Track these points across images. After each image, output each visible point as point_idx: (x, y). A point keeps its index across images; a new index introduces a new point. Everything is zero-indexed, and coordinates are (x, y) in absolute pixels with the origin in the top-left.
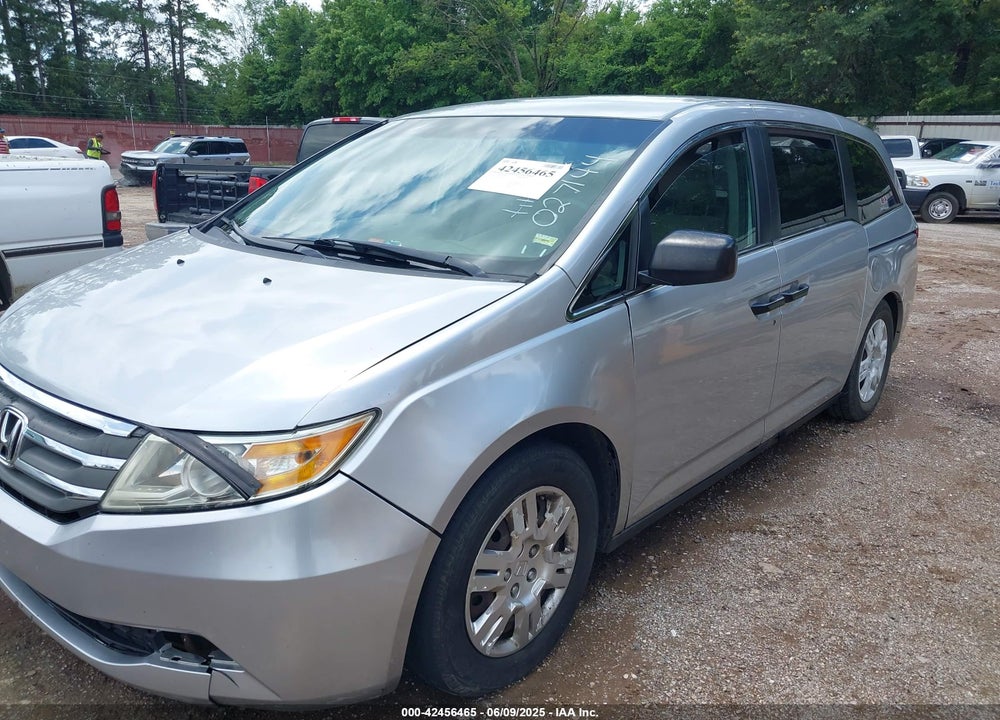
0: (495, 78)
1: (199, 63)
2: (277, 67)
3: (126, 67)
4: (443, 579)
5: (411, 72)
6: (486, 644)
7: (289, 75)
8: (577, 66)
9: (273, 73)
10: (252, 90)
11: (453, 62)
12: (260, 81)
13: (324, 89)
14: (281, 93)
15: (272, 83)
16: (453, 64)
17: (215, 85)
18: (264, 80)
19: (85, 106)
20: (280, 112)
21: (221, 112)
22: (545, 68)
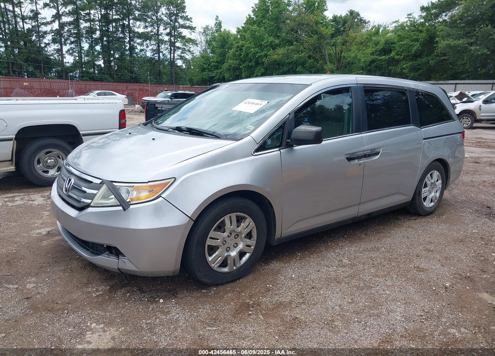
0: (315, 63)
1: (181, 58)
2: (215, 59)
3: (151, 60)
4: (196, 237)
5: (275, 61)
6: (215, 266)
7: (221, 62)
8: (356, 56)
9: (213, 62)
10: (203, 70)
11: (295, 56)
12: (207, 65)
13: (235, 69)
14: (216, 71)
15: (212, 67)
16: (295, 57)
17: (188, 68)
18: (209, 65)
19: (132, 78)
20: (215, 80)
21: (189, 80)
22: (341, 57)
